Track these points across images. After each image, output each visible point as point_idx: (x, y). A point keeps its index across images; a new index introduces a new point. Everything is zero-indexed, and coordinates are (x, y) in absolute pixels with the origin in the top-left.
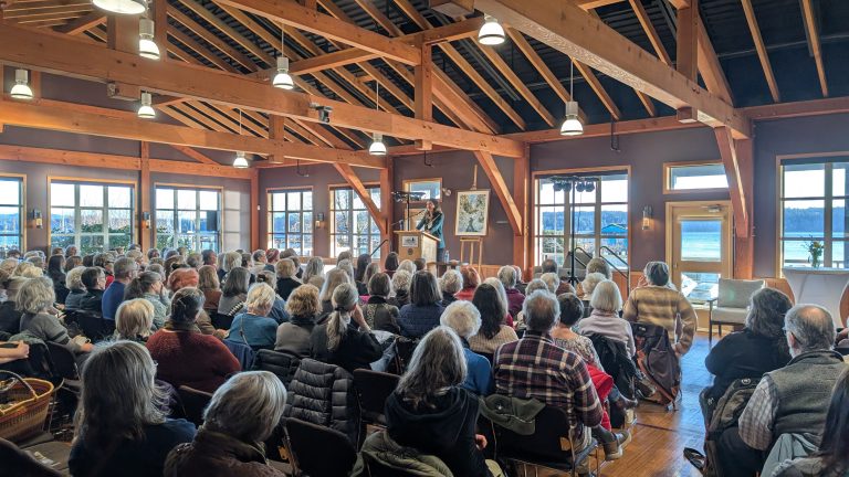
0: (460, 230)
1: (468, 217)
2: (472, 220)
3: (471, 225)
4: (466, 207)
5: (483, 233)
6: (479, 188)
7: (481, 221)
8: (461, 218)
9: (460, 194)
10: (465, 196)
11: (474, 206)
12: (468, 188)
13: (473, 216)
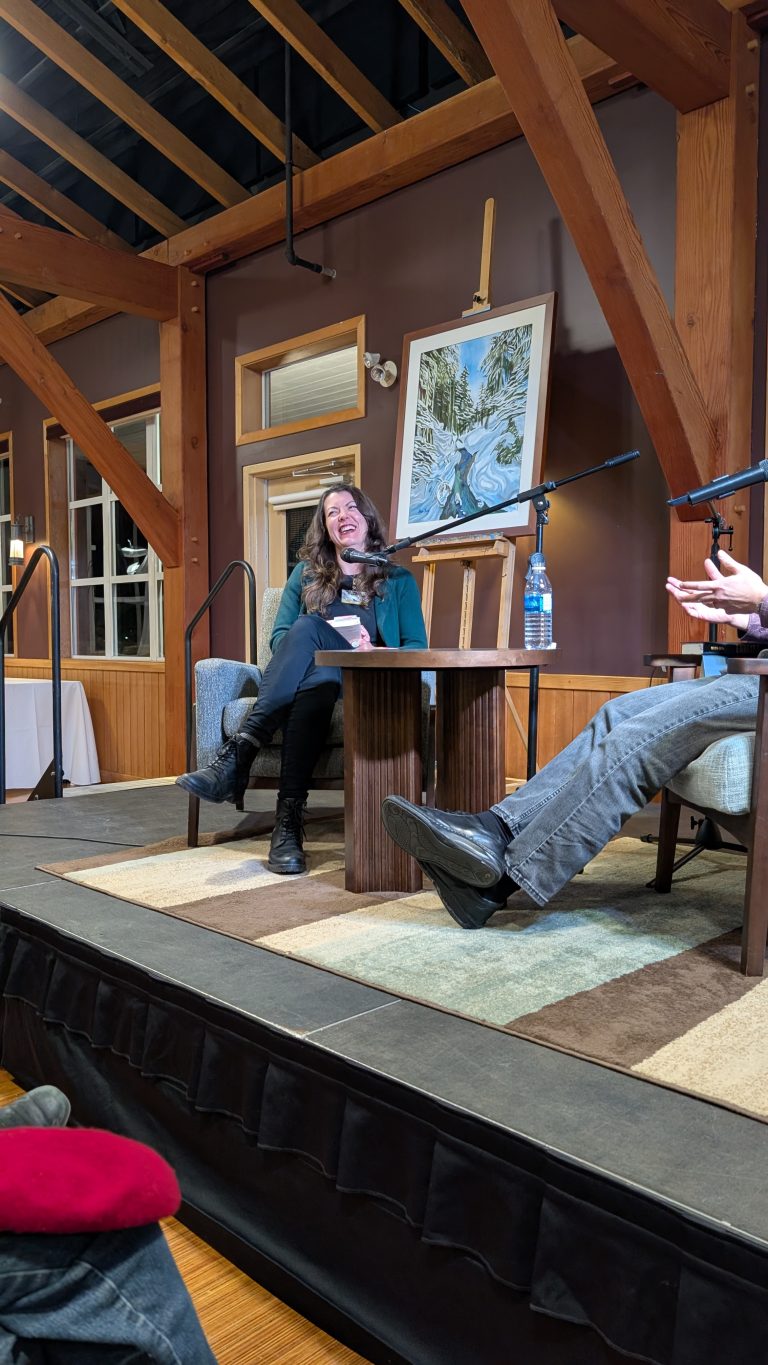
0: (418, 512)
1: (448, 444)
2: (467, 458)
3: (464, 485)
4: (445, 403)
5: (519, 516)
6: (502, 300)
7: (507, 455)
8: (422, 458)
9: (418, 348)
10: (434, 356)
11: (475, 392)
12: (449, 315)
13: (474, 437)
